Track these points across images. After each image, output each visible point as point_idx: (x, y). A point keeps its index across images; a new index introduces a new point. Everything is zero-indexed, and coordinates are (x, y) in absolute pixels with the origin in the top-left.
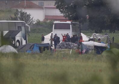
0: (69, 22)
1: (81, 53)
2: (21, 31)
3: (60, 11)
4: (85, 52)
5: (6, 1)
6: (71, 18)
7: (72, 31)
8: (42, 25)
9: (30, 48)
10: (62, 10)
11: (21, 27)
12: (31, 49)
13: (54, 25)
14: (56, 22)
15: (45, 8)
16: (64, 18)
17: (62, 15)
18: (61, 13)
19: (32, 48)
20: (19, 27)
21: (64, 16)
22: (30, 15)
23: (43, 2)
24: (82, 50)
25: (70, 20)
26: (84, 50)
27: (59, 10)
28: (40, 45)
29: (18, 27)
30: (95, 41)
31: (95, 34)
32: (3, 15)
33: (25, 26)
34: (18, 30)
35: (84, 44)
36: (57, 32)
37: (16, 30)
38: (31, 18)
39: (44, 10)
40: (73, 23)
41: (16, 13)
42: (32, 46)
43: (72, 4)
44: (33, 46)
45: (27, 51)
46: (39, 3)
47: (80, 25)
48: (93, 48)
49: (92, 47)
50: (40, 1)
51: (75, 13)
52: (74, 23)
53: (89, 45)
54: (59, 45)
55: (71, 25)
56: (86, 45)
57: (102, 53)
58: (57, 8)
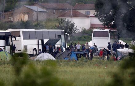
0: (108, 30)
1: (116, 59)
2: (61, 40)
3: (99, 20)
4: (120, 58)
5: (54, 11)
6: (110, 26)
7: (111, 39)
8: (87, 33)
9: (68, 55)
10: (101, 19)
11: (60, 36)
12: (69, 57)
13: (93, 33)
14: (95, 30)
15: (91, 16)
16: (103, 26)
17: (101, 23)
18: (100, 22)
19: (69, 55)
21: (103, 25)
22: (74, 24)
23: (89, 11)
24: (117, 57)
25: (108, 28)
26: (119, 57)
27: (98, 18)
28: (77, 53)
29: (58, 35)
30: (129, 48)
31: (134, 42)
32: (51, 23)
34: (57, 38)
35: (119, 52)
37: (56, 38)
38: (75, 27)
39: (90, 19)
40: (111, 31)
41: (60, 22)
42: (70, 53)
43: (110, 13)
45: (64, 58)
46: (85, 12)
47: (118, 33)
48: (128, 55)
50: (87, 10)
51: (113, 22)
52: (113, 31)
53: (124, 51)
54: (98, 52)
58: (96, 16)
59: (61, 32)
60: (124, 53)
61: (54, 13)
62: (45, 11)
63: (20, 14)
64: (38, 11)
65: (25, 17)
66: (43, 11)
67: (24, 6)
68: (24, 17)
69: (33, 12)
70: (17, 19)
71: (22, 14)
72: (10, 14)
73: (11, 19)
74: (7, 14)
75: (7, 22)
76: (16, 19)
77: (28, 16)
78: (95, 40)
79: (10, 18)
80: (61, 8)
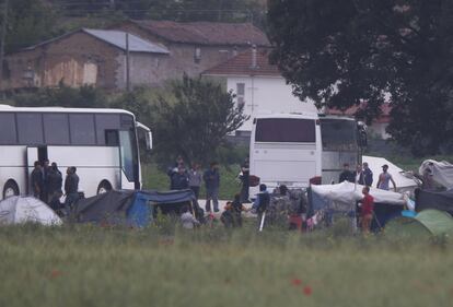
4: (319, 222)
9: (120, 209)
10: (289, 69)
11: (115, 132)
12: (121, 217)
13: (254, 126)
20: (111, 131)
22: (234, 96)
26: (314, 218)
29: (107, 132)
31: (432, 164)
33: (132, 130)
35: (317, 195)
36: (266, 152)
37: (99, 143)
38: (236, 106)
40: (329, 117)
42: (125, 200)
44: (129, 201)
48: (353, 208)
49: (348, 204)
51: (339, 82)
53: (338, 196)
55: (318, 128)
56: (326, 197)
57: (383, 225)
59: (118, 117)
60: (338, 201)
61: (197, 61)
62: (163, 50)
63: (66, 61)
64: (130, 49)
65: (86, 75)
66: (153, 50)
67: (82, 31)
68: (81, 72)
69: (117, 55)
70: (54, 80)
71: (76, 59)
72: (29, 61)
73: (32, 79)
74: (20, 62)
75: (17, 91)
76: (50, 79)
77: (99, 70)
78: (261, 151)
79: (29, 75)
80: (224, 42)
